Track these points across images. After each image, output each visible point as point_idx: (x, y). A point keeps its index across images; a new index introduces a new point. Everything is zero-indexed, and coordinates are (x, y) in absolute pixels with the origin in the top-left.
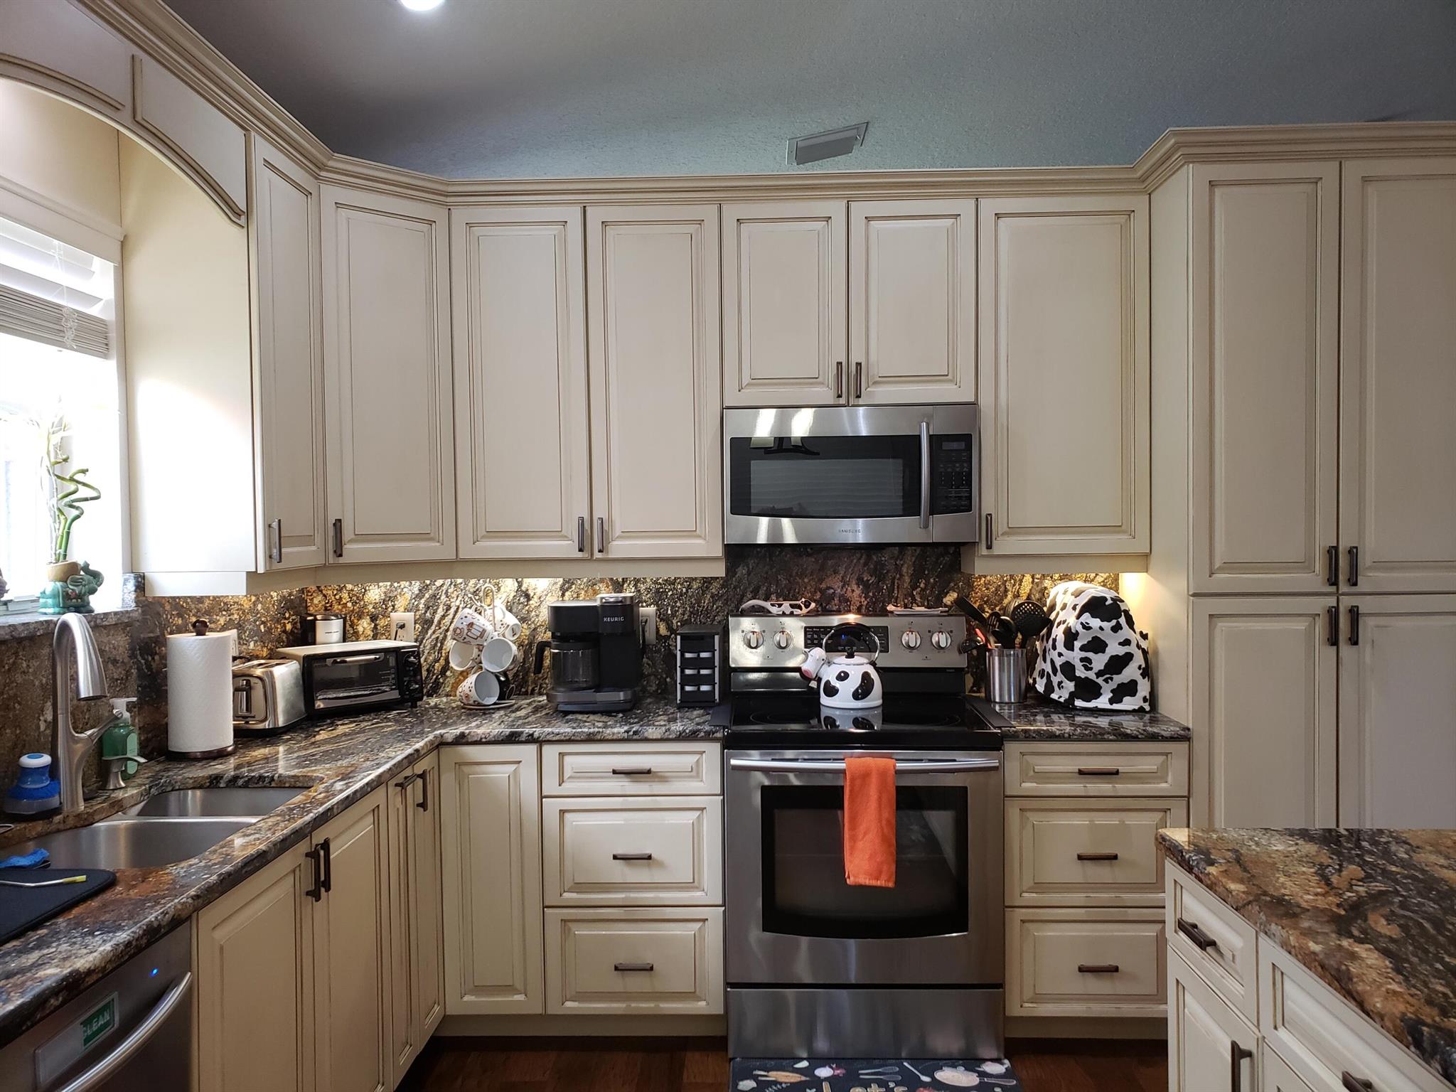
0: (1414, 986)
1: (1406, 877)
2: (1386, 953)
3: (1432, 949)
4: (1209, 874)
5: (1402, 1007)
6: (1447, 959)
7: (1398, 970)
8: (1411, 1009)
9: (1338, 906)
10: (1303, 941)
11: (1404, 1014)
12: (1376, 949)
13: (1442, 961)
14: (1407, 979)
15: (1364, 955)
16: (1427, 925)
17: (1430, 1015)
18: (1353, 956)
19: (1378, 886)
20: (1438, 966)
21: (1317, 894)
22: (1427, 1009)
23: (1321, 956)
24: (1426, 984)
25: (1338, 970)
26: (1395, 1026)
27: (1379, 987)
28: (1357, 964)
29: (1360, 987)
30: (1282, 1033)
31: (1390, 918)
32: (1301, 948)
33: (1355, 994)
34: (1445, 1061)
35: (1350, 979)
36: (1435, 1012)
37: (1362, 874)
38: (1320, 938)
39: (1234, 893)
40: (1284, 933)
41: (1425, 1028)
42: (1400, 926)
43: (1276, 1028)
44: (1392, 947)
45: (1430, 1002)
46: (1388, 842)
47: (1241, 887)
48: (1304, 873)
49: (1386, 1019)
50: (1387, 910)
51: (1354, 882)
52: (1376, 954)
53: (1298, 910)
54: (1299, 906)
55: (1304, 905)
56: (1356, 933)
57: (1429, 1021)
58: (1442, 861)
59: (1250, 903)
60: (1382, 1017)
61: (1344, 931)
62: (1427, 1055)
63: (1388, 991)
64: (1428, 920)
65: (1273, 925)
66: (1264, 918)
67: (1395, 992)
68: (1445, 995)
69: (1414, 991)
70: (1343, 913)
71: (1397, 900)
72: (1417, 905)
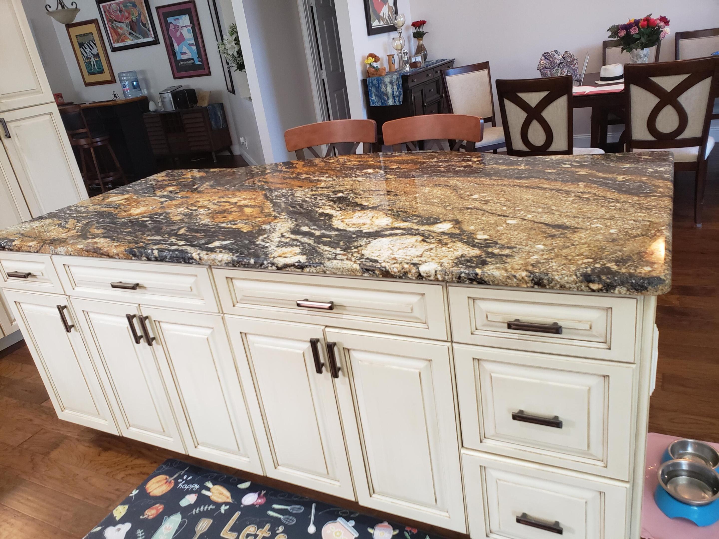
0: (122, 241)
1: (92, 215)
2: (105, 237)
3: (118, 230)
4: (15, 245)
5: (123, 248)
6: (125, 230)
7: (114, 240)
8: (126, 247)
9: (77, 232)
10: (74, 247)
11: (125, 249)
12: (101, 238)
13: (124, 232)
14: (118, 241)
15: (99, 241)
16: (111, 225)
17: (132, 245)
18: (96, 243)
19: (85, 222)
20: (124, 233)
21: (66, 233)
22: (131, 245)
23: (85, 248)
24: (125, 239)
25: (94, 249)
26: (124, 255)
27: (111, 246)
28: (99, 244)
29: (105, 250)
30: (77, 289)
31: (97, 228)
32: (75, 250)
33: (105, 253)
34: (147, 255)
35: (100, 249)
36: (134, 244)
37: (76, 221)
38: (80, 243)
39: (33, 246)
40: (65, 248)
41: (135, 249)
42: (102, 229)
43: (73, 289)
44: (105, 235)
45: (130, 243)
46: (75, 209)
47: (35, 242)
48: (54, 229)
49: (120, 254)
50: (94, 227)
51: (75, 224)
52: (102, 239)
53: (64, 240)
54: (63, 238)
55: (64, 237)
56: (90, 237)
57: (134, 247)
58: (99, 207)
59: (42, 246)
60: (118, 255)
61: (87, 238)
62: (139, 257)
63: (115, 246)
64: (110, 223)
65: (58, 248)
66: (53, 248)
67: (118, 245)
68: (133, 239)
69: (123, 242)
70: (80, 233)
71: (95, 223)
72: (103, 221)
